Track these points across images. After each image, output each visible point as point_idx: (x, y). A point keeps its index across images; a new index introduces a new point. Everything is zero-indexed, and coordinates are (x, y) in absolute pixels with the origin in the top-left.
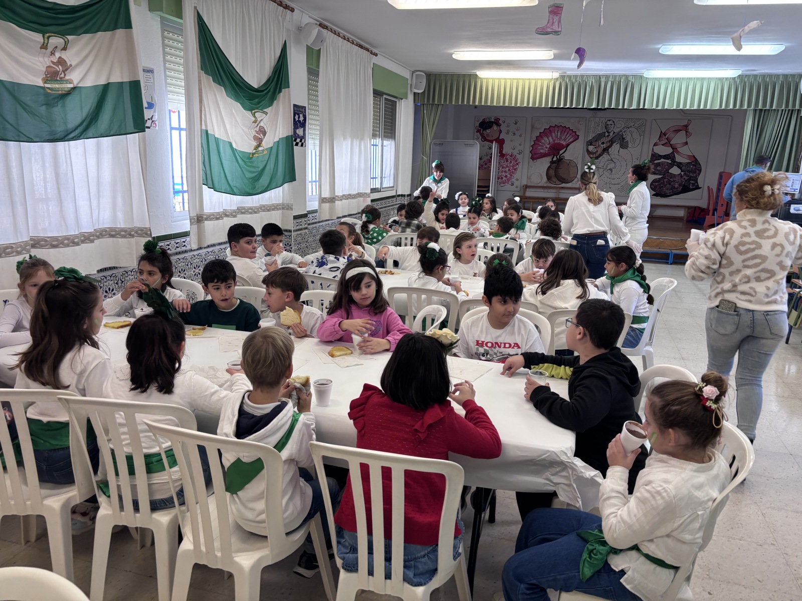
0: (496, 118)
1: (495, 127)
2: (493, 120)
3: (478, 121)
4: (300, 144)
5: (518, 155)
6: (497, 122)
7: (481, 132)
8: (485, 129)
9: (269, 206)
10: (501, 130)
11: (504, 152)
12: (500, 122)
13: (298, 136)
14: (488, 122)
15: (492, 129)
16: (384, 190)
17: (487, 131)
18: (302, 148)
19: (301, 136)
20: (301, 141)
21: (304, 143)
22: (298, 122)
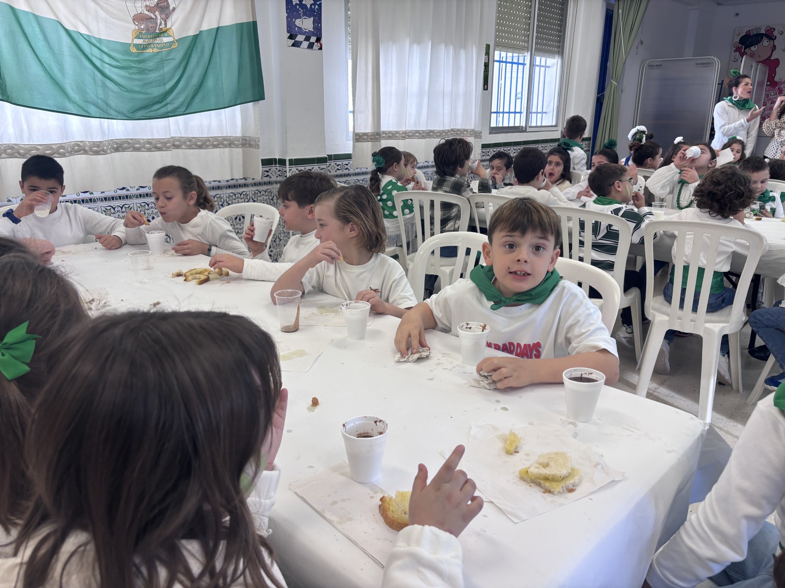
0: (769, 28)
1: (765, 42)
2: (763, 31)
3: (739, 34)
4: (305, 44)
6: (770, 35)
7: (743, 50)
8: (748, 46)
9: (200, 141)
10: (774, 47)
11: (776, 79)
12: (775, 33)
13: (300, 30)
14: (754, 35)
15: (761, 43)
16: (531, 129)
17: (752, 48)
18: (309, 51)
19: (307, 31)
20: (307, 39)
21: (316, 44)
22: (298, 7)
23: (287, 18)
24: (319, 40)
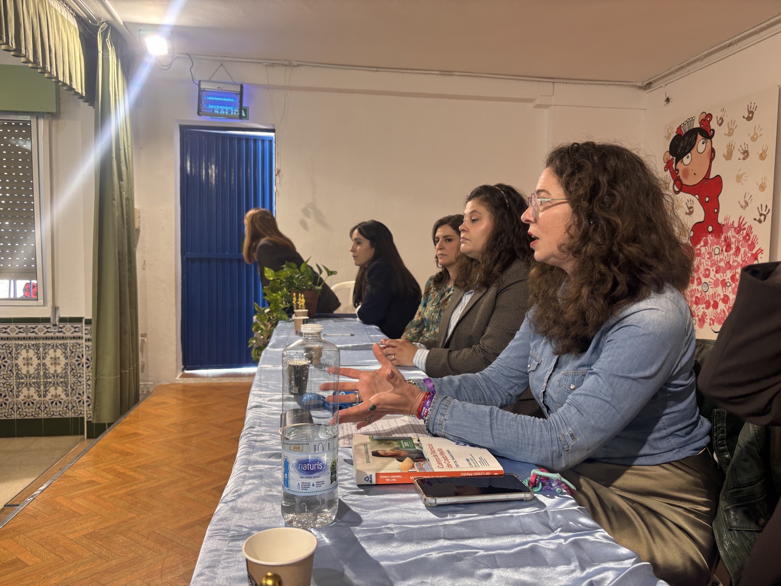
5: (756, 225)
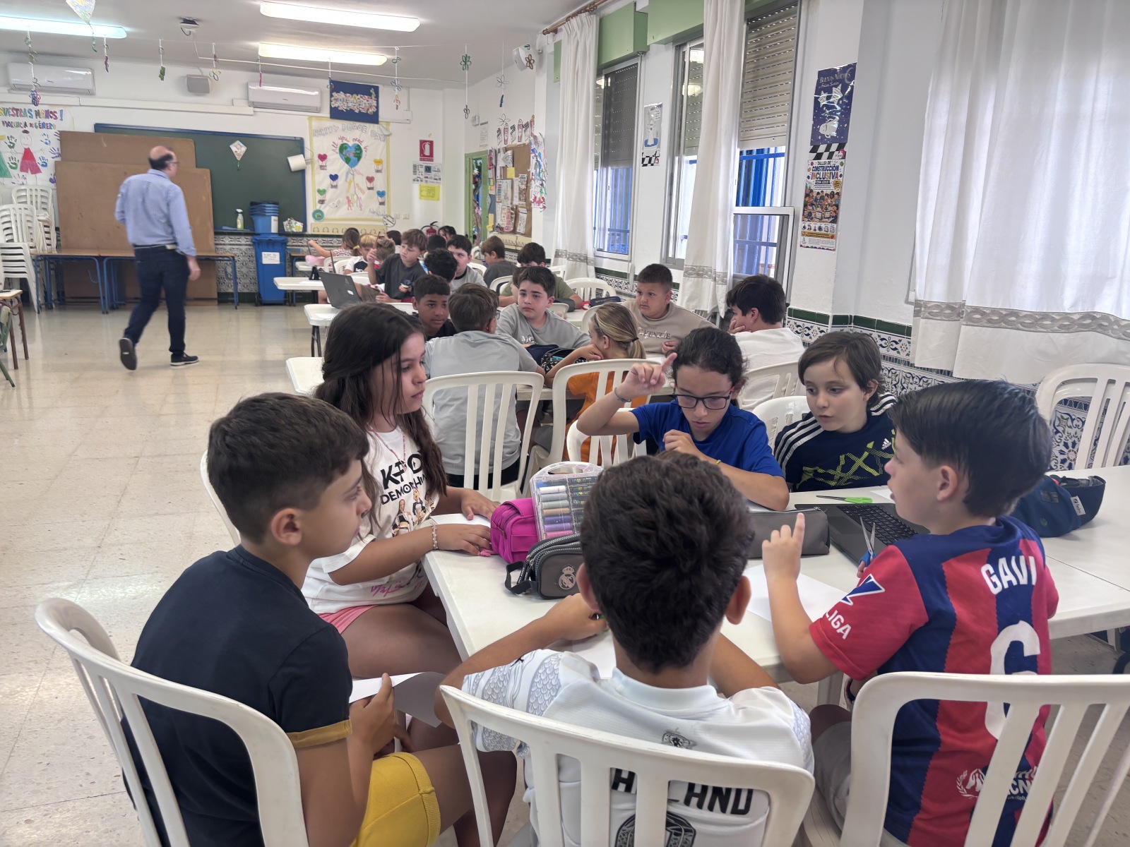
13: (823, 139)
19: (829, 137)
20: (827, 150)
21: (836, 153)
22: (824, 108)
23: (813, 126)
24: (841, 147)
